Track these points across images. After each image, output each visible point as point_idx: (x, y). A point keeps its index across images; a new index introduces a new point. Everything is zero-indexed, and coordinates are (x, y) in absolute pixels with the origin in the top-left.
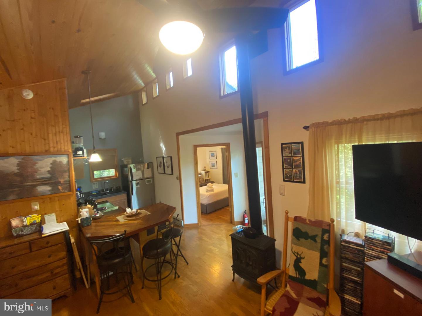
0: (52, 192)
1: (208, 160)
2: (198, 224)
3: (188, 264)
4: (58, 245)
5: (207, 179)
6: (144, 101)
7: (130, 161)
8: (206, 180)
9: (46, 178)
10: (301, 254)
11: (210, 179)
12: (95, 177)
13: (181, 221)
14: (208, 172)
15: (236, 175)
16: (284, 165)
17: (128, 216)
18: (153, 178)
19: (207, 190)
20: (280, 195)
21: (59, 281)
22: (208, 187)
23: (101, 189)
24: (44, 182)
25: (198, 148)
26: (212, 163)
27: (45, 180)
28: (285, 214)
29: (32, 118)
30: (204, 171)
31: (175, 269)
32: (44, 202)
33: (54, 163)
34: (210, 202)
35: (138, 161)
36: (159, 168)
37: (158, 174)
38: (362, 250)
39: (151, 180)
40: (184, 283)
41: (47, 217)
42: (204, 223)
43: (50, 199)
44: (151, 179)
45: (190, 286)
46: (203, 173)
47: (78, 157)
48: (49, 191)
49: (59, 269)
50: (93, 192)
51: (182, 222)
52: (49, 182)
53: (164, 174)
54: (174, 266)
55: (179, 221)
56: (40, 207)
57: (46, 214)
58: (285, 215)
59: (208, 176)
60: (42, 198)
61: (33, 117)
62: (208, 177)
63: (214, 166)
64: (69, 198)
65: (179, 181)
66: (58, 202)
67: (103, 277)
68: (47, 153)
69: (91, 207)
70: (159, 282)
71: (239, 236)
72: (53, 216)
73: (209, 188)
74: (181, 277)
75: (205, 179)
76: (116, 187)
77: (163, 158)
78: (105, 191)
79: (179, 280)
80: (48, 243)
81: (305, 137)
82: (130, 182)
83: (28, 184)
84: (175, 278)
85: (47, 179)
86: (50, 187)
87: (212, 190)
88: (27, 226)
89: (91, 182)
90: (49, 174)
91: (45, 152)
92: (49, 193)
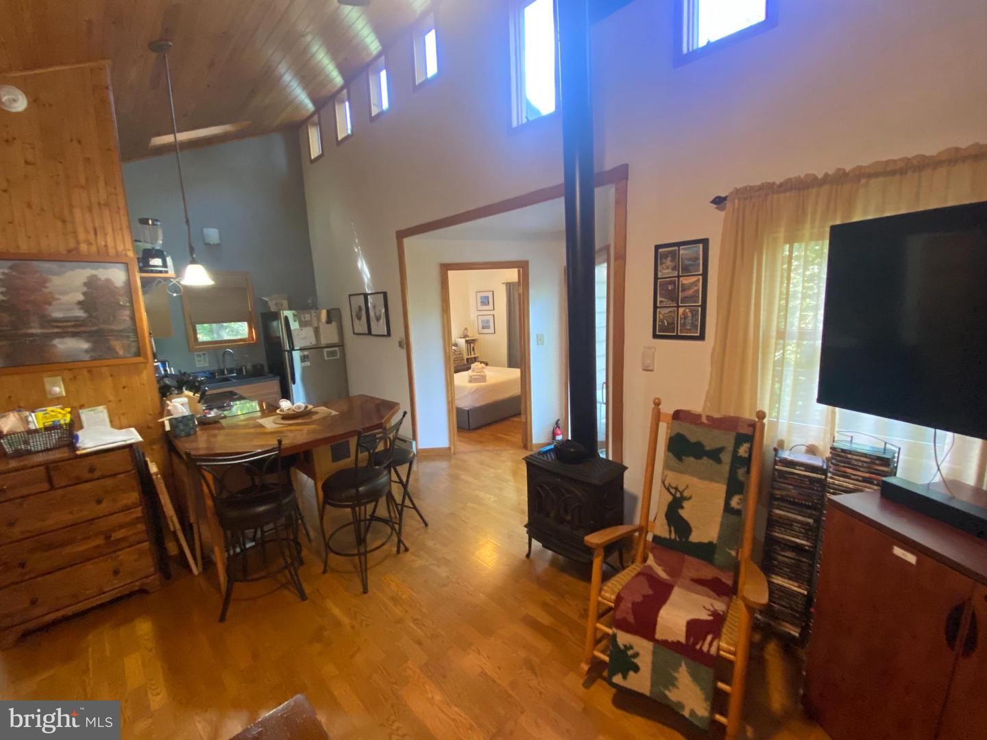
1: (473, 315)
2: (449, 448)
3: (426, 525)
4: (119, 476)
5: (470, 357)
6: (315, 150)
7: (285, 303)
8: (467, 359)
9: (76, 319)
10: (683, 491)
11: (478, 357)
12: (199, 340)
13: (412, 443)
14: (473, 341)
15: (540, 339)
16: (659, 299)
17: (286, 417)
18: (341, 345)
19: (471, 377)
20: (644, 370)
21: (126, 557)
22: (473, 371)
23: (215, 368)
24: (73, 329)
25: (451, 273)
26: (482, 321)
27: (73, 323)
28: (653, 406)
30: (464, 338)
31: (399, 534)
32: (75, 378)
33: (91, 283)
34: (477, 405)
35: (304, 302)
36: (356, 321)
37: (355, 336)
38: (820, 479)
39: (336, 351)
40: (419, 563)
41: (85, 415)
42: (463, 447)
43: (90, 371)
44: (337, 349)
45: (431, 567)
46: (462, 342)
47: (152, 272)
48: (87, 351)
49: (123, 530)
50: (197, 375)
51: (414, 443)
52: (82, 329)
53: (370, 337)
54: (397, 527)
55: (405, 441)
56: (66, 390)
57: (82, 407)
58: (654, 409)
59: (473, 350)
60: (68, 368)
61: (30, 160)
62: (472, 352)
63: (488, 327)
64: (139, 372)
65: (404, 352)
66: (110, 379)
67: (232, 552)
68: (73, 257)
69: (194, 395)
70: (363, 558)
71: (545, 458)
72: (102, 412)
73: (475, 373)
74: (411, 550)
75: (465, 357)
76: (254, 367)
77: (366, 295)
78: (226, 373)
79: (407, 557)
80: (92, 470)
81: (712, 226)
82: (286, 353)
83: (32, 331)
84: (398, 552)
85: (78, 321)
86: (87, 341)
87: (483, 378)
88: (36, 431)
89: (191, 350)
90: (81, 309)
91: (65, 252)
92: (87, 357)
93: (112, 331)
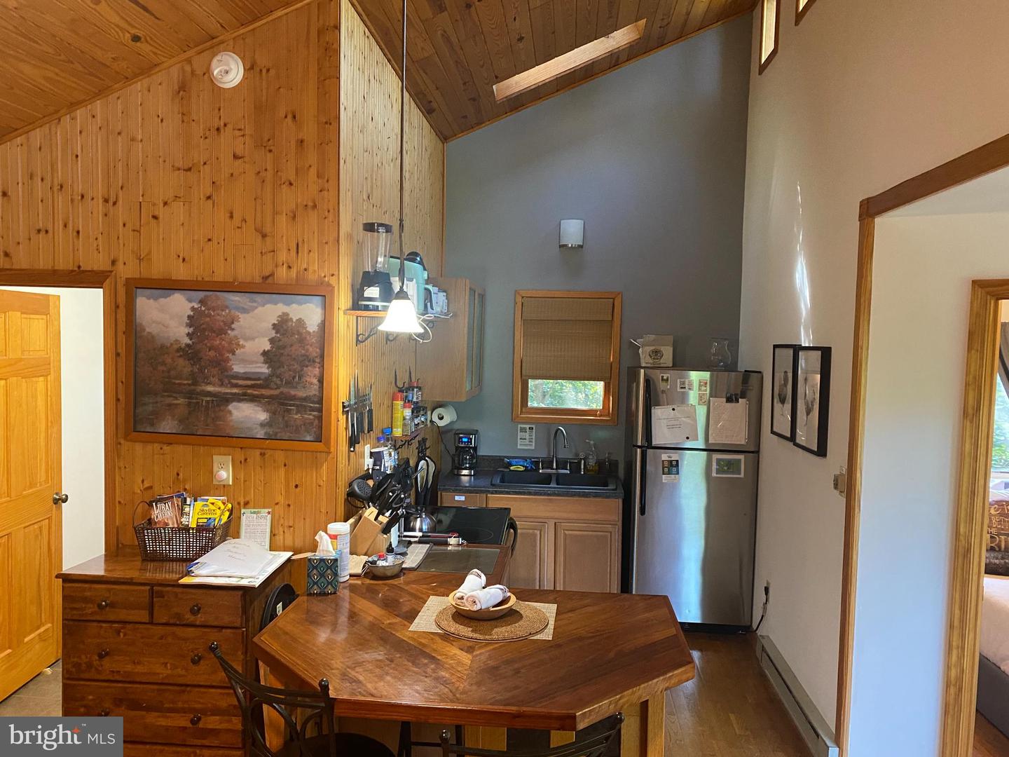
0: (271, 431)
7: (668, 353)
9: (257, 377)
12: (532, 404)
18: (753, 451)
23: (543, 454)
24: (252, 390)
27: (253, 382)
29: (236, 157)
32: (246, 460)
33: (282, 326)
36: (778, 406)
37: (774, 437)
41: (247, 517)
43: (262, 455)
47: (365, 308)
48: (262, 425)
50: (513, 461)
52: (264, 392)
56: (235, 478)
57: (246, 504)
60: (240, 445)
61: (239, 153)
64: (317, 465)
65: (843, 501)
66: (282, 471)
68: (266, 287)
72: (265, 518)
77: (797, 349)
78: (554, 465)
80: (195, 611)
82: (639, 450)
83: (210, 388)
85: (259, 379)
88: (187, 529)
89: (514, 420)
90: (265, 362)
91: (261, 281)
92: (260, 433)
93: (294, 398)
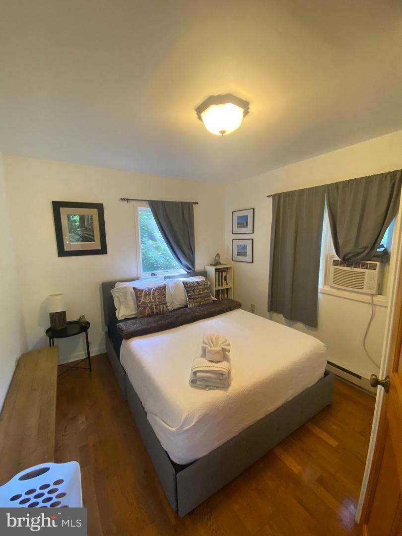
1: (228, 237)
5: (220, 288)
8: (218, 292)
14: (226, 269)
19: (195, 373)
26: (237, 246)
30: (215, 265)
46: (211, 270)
59: (226, 280)
62: (224, 282)
63: (245, 254)
75: (214, 289)
